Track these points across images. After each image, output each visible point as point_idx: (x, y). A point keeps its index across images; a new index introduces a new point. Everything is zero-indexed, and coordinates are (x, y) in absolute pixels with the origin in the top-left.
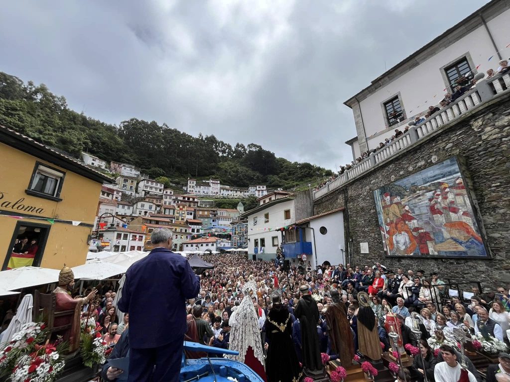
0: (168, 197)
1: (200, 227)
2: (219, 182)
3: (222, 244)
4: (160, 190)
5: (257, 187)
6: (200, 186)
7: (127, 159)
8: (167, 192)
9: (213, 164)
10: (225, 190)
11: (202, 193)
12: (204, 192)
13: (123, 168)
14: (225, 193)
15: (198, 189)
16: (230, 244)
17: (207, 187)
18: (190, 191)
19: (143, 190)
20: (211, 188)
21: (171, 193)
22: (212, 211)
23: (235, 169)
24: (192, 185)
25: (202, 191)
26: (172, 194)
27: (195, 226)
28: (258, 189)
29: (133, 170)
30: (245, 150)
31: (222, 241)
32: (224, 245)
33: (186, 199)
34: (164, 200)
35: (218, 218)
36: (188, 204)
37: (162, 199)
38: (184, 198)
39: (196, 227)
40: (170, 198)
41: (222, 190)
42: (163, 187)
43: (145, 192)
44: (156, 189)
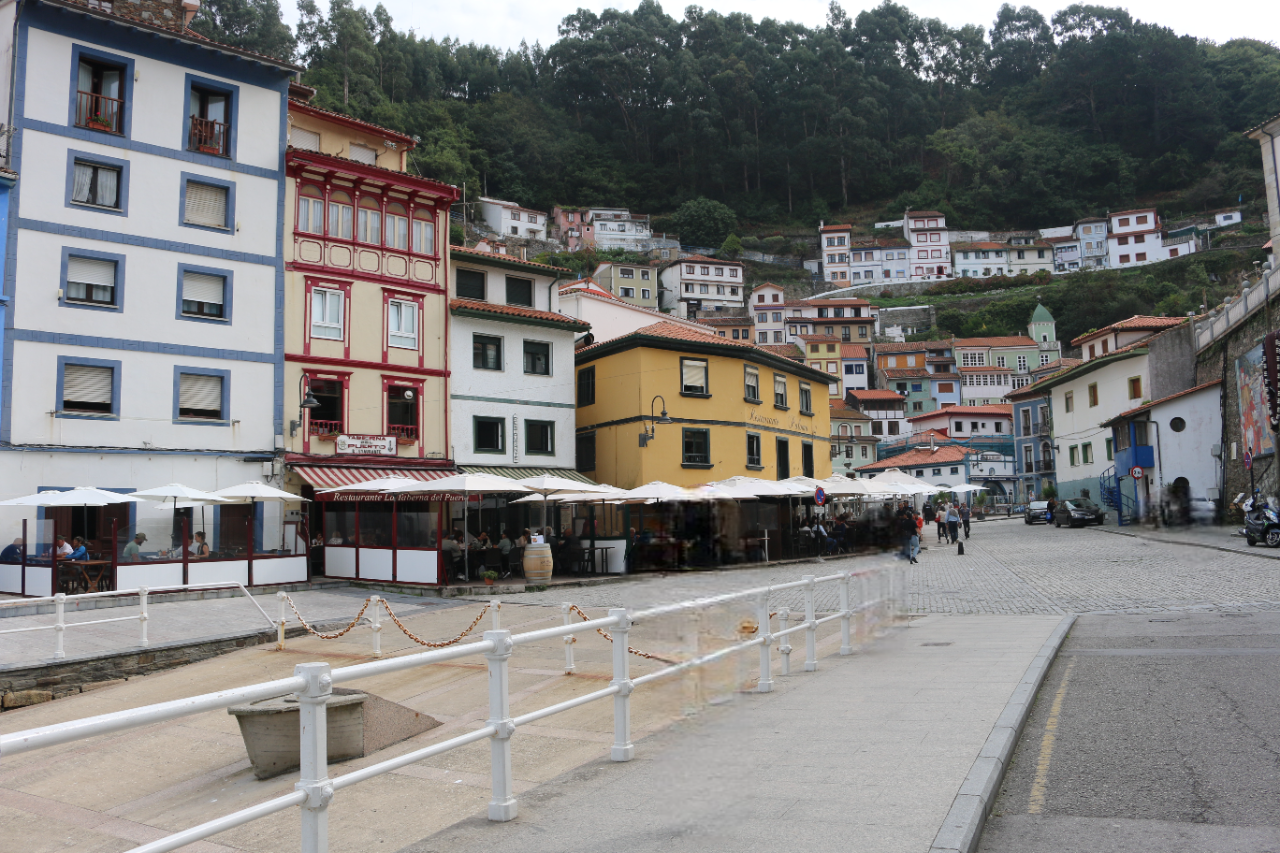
0: (770, 315)
1: (900, 414)
2: (942, 223)
3: (986, 466)
4: (734, 292)
5: (1115, 221)
6: (869, 250)
7: (597, 189)
8: (761, 298)
9: (908, 141)
10: (972, 255)
11: (879, 281)
12: (887, 274)
13: (597, 224)
14: (974, 267)
15: (860, 265)
16: (1010, 466)
17: (895, 252)
18: (834, 273)
19: (682, 299)
20: (912, 254)
21: (775, 298)
22: (931, 351)
23: (1003, 148)
24: (837, 250)
25: (878, 272)
26: (781, 300)
27: (882, 414)
28: (1117, 229)
29: (628, 225)
30: (1046, 35)
31: (985, 459)
32: (992, 470)
33: (831, 313)
34: (759, 326)
35: (960, 379)
36: (838, 332)
37: (749, 322)
38: (821, 310)
39: (884, 416)
40: (777, 319)
41: (959, 257)
42: (740, 279)
43: (689, 306)
44: (720, 287)
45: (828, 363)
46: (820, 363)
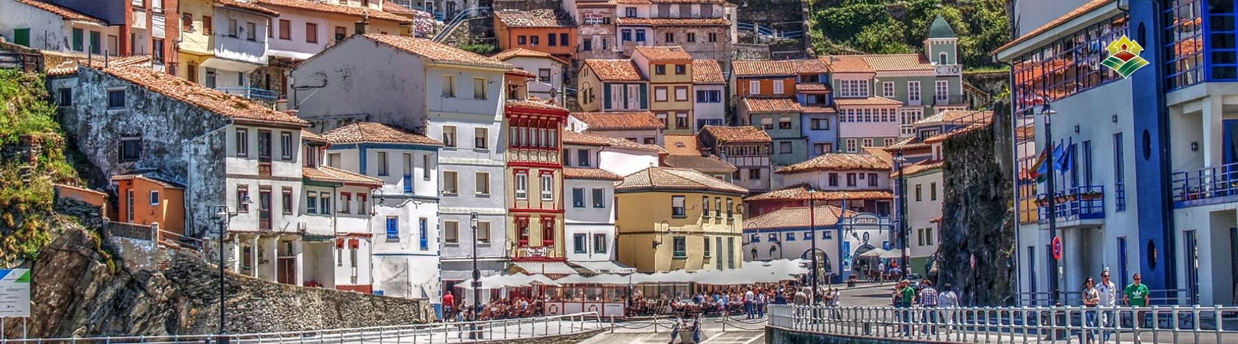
1: (766, 161)
3: (860, 230)
22: (803, 75)
32: (866, 234)
35: (837, 114)
45: (676, 88)
46: (666, 88)
